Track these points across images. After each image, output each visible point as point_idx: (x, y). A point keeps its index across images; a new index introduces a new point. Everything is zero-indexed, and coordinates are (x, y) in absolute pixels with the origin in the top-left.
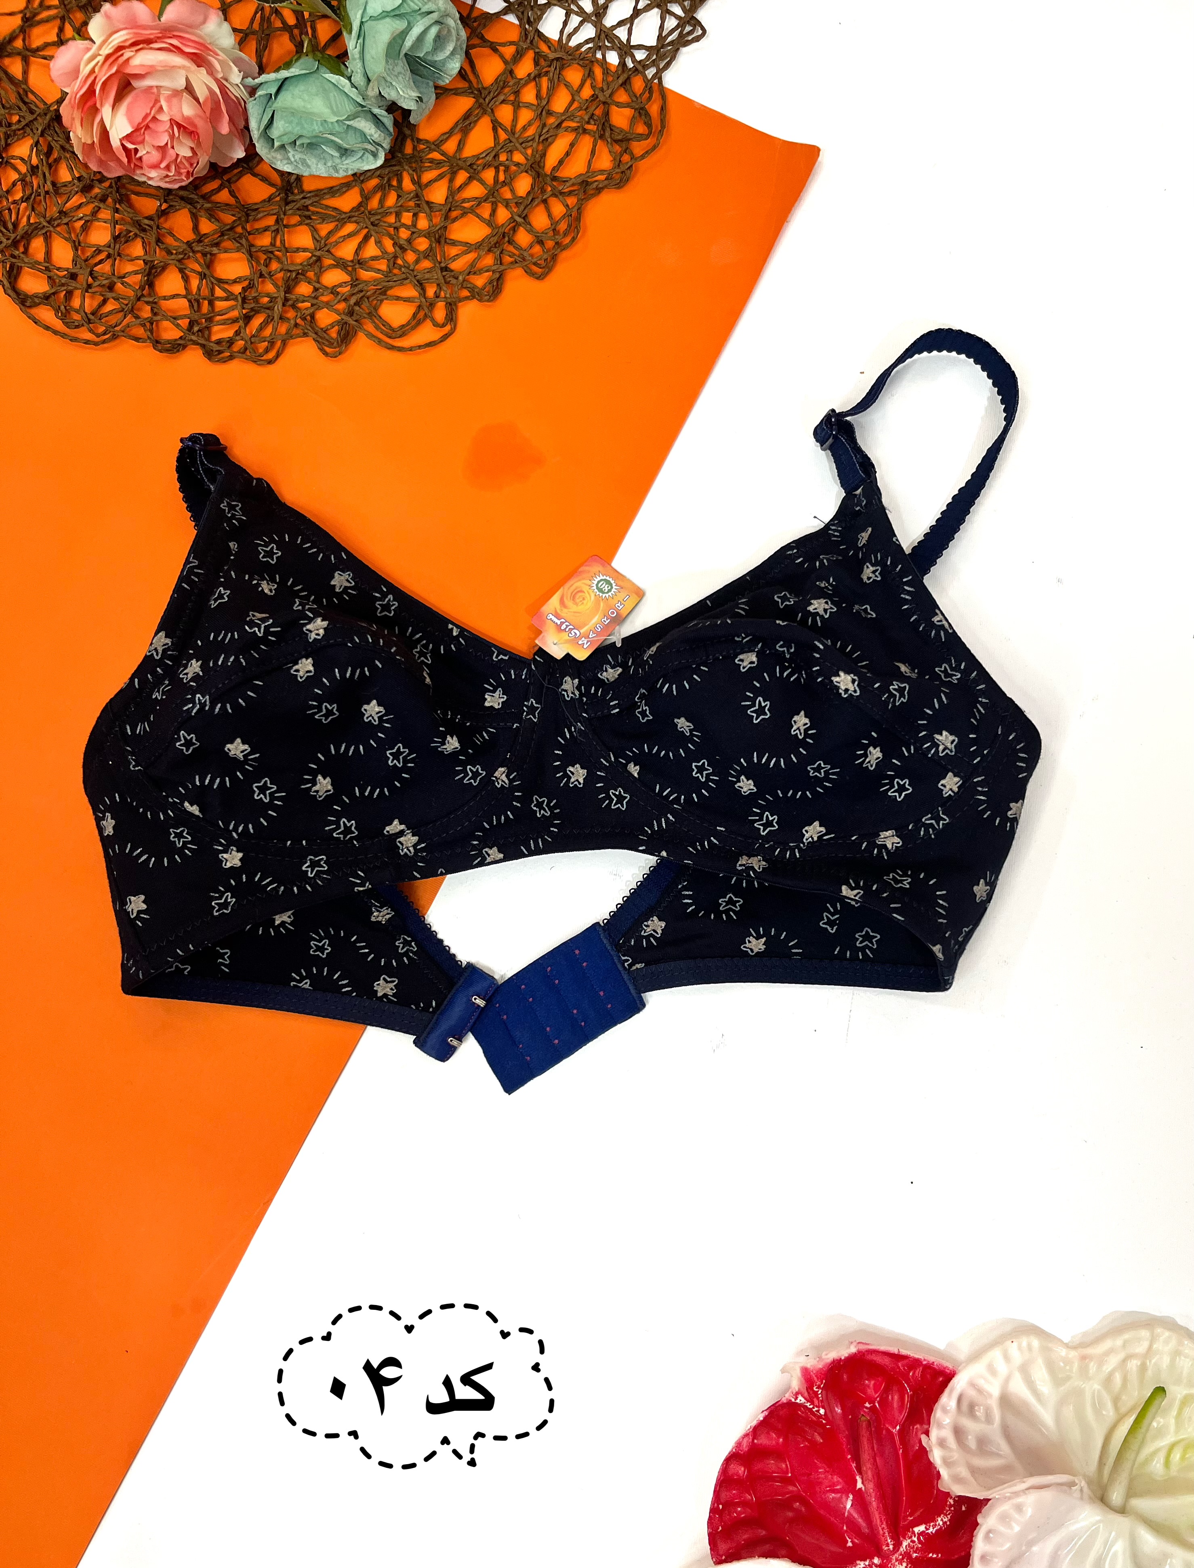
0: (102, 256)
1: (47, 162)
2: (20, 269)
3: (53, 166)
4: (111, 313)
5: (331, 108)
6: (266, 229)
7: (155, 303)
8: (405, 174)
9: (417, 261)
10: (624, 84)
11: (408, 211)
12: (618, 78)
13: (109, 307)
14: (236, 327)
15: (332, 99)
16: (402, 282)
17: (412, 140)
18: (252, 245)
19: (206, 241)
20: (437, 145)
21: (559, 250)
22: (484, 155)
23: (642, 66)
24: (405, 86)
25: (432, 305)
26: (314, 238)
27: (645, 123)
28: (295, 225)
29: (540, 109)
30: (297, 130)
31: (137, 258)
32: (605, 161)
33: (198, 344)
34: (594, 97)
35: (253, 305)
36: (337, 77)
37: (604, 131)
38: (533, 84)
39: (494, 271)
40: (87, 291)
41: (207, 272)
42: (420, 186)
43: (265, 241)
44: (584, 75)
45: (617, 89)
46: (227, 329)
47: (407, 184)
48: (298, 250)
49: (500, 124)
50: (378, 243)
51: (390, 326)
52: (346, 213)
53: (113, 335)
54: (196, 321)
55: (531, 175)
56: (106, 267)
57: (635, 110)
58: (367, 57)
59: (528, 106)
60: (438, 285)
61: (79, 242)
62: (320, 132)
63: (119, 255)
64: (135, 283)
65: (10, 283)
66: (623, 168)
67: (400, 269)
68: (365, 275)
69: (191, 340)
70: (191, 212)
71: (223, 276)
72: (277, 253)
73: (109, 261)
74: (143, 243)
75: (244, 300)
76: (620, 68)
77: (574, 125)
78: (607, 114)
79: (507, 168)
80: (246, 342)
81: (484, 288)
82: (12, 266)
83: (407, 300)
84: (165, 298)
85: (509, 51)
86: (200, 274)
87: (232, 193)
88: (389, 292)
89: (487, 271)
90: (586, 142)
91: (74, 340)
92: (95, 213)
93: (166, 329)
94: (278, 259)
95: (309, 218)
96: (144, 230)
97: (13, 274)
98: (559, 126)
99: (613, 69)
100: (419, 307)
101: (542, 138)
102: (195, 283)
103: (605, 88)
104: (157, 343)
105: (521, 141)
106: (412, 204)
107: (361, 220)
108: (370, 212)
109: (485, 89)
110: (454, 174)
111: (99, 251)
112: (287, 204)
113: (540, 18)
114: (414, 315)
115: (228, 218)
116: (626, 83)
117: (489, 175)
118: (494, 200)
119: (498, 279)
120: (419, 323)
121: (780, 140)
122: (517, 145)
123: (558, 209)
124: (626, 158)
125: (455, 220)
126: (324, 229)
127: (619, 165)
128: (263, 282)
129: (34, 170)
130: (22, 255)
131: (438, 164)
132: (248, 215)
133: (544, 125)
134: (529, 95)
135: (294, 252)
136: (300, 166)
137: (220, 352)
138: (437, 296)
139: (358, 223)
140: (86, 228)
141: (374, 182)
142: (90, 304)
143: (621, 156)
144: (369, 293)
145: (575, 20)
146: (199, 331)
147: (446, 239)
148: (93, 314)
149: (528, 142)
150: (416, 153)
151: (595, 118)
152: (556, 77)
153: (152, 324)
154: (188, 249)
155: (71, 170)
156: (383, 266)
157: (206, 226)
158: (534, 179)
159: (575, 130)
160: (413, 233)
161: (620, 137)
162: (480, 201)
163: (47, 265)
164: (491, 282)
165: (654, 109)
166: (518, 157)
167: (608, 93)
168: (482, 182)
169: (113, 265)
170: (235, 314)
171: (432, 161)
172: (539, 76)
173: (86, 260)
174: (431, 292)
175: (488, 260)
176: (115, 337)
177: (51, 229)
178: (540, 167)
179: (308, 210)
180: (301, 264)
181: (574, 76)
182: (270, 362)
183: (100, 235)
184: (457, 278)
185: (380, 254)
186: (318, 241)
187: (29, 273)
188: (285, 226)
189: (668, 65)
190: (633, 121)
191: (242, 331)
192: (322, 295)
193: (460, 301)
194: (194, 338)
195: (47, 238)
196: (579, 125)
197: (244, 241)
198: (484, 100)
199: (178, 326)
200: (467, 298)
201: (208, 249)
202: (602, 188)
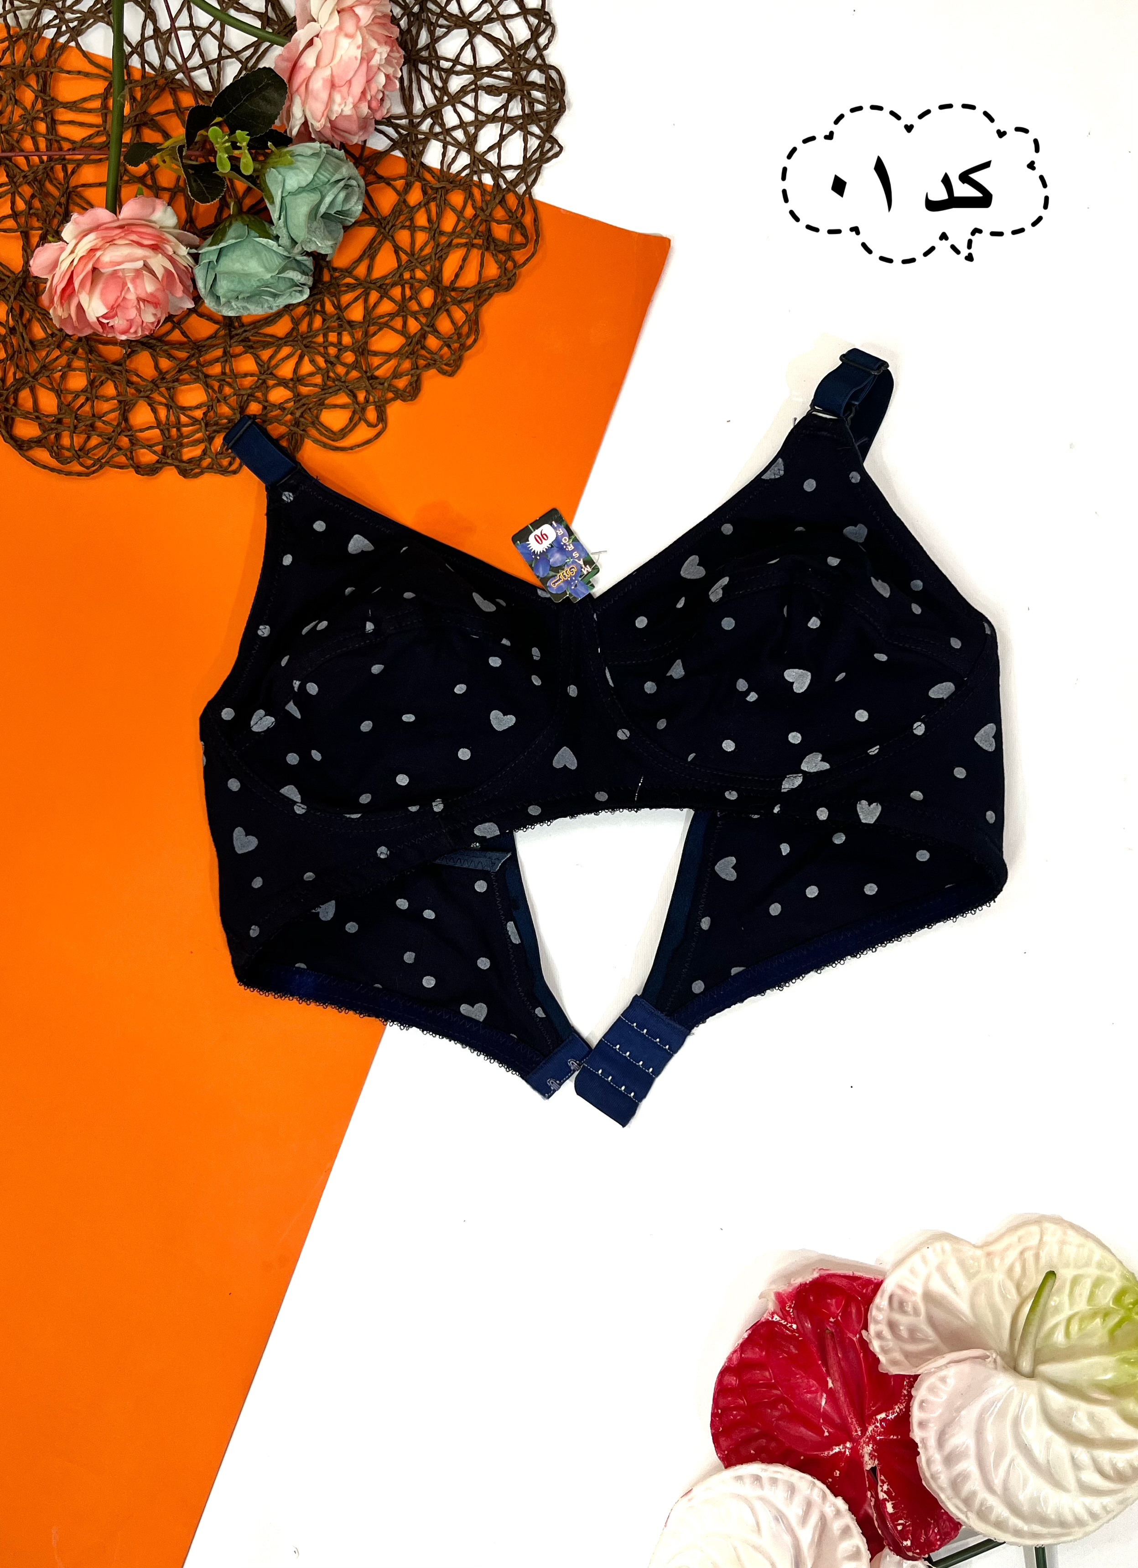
0: (82, 400)
1: (22, 323)
2: (13, 419)
3: (27, 326)
4: (96, 447)
5: (265, 268)
6: (217, 360)
7: (132, 436)
8: (326, 299)
9: (347, 373)
10: (500, 202)
11: (334, 332)
12: (495, 198)
13: (94, 441)
14: (202, 446)
15: (264, 259)
16: (336, 392)
17: (329, 269)
18: (207, 376)
19: (167, 377)
20: (348, 271)
21: (464, 351)
22: (390, 276)
23: (514, 183)
24: (323, 239)
25: (363, 410)
26: (257, 363)
27: (522, 234)
28: (240, 355)
29: (433, 232)
30: (239, 288)
31: (112, 398)
32: (492, 270)
33: (173, 465)
34: (476, 216)
35: (215, 428)
36: (266, 240)
37: (489, 244)
38: (423, 209)
39: (412, 375)
40: (74, 433)
41: (173, 405)
42: (341, 310)
43: (216, 369)
44: (465, 198)
45: (496, 206)
46: (195, 450)
47: (329, 308)
48: (246, 375)
49: (401, 249)
50: (312, 361)
51: (332, 431)
52: (281, 339)
53: (100, 465)
54: (169, 446)
55: (432, 288)
56: (87, 408)
57: (512, 225)
58: (290, 224)
59: (423, 229)
60: (366, 391)
61: (61, 391)
62: (258, 287)
63: (97, 398)
64: (112, 420)
65: (7, 432)
66: (510, 275)
67: (334, 382)
68: (304, 390)
69: (167, 463)
70: (150, 353)
71: (186, 404)
72: (227, 380)
73: (89, 403)
74: (115, 385)
75: (207, 425)
76: (495, 189)
77: (463, 241)
78: (489, 230)
79: (412, 287)
80: (212, 458)
81: (404, 391)
82: (6, 418)
83: (343, 407)
84: (142, 431)
85: (400, 184)
86: (166, 405)
87: (183, 333)
88: (326, 402)
89: (406, 375)
90: (475, 254)
91: (69, 474)
92: (69, 366)
93: (143, 454)
94: (230, 385)
95: (251, 347)
96: (113, 374)
97: (9, 424)
98: (450, 244)
99: (489, 190)
100: (354, 412)
101: (437, 256)
102: (163, 412)
103: (485, 208)
104: (140, 469)
105: (420, 260)
106: (335, 324)
107: (295, 343)
108: (301, 336)
109: (385, 218)
110: (366, 295)
111: (77, 396)
112: (231, 338)
113: (422, 153)
114: (351, 419)
115: (183, 355)
116: (502, 202)
117: (396, 292)
118: (404, 314)
119: (417, 381)
120: (355, 425)
121: (636, 233)
122: (418, 265)
123: (459, 315)
124: (510, 264)
125: (374, 334)
126: (265, 354)
127: (505, 273)
128: (220, 405)
129: (12, 331)
130: (13, 408)
131: (351, 288)
132: (200, 351)
133: (438, 245)
134: (421, 219)
135: (243, 377)
136: (241, 310)
137: (192, 470)
138: (367, 401)
139: (293, 346)
140: (64, 377)
141: (302, 309)
142: (78, 440)
143: (506, 263)
144: (310, 406)
145: (452, 151)
146: (173, 454)
147: (368, 351)
148: (80, 450)
149: (426, 260)
150: (333, 281)
151: (480, 234)
152: (442, 203)
153: (131, 453)
154: (155, 387)
155: (44, 329)
156: (318, 379)
157: (165, 364)
158: (435, 292)
159: (466, 245)
160: (339, 350)
161: (503, 249)
162: (392, 315)
163: (37, 414)
164: (411, 384)
165: (528, 220)
166: (419, 274)
167: (487, 212)
168: (392, 299)
169: (92, 407)
170: (199, 435)
171: (348, 285)
172: (427, 204)
173: (69, 405)
174: (361, 396)
175: (406, 365)
176: (101, 467)
177: (36, 383)
178: (438, 280)
179: (250, 340)
180: (250, 388)
181: (457, 198)
182: (235, 472)
183: (77, 382)
184: (383, 384)
185: (315, 370)
186: (261, 366)
187: (21, 422)
188: (232, 356)
189: (535, 181)
190: (511, 233)
191: (208, 450)
192: (272, 411)
193: (387, 404)
194: (168, 461)
195: (33, 391)
196: (468, 240)
197: (200, 375)
198: (385, 228)
199: (155, 452)
200: (393, 399)
201: (171, 385)
202: (494, 293)
